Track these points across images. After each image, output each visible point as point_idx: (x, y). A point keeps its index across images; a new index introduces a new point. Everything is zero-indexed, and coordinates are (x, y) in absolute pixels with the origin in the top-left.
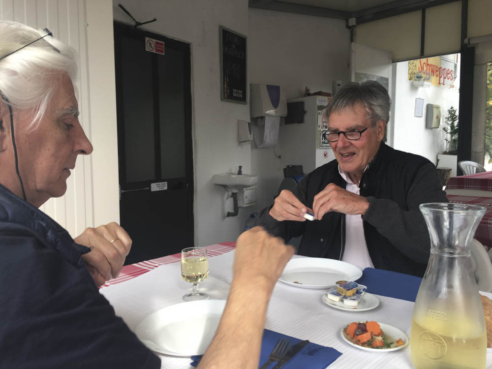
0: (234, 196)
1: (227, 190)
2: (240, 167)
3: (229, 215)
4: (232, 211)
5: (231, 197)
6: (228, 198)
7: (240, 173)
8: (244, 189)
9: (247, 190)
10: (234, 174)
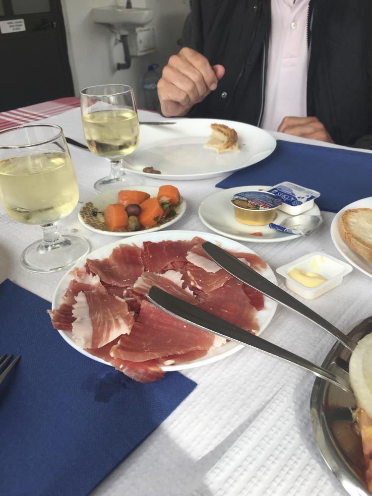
0: (124, 39)
1: (113, 32)
3: (120, 67)
4: (122, 61)
5: (120, 41)
6: (116, 44)
7: (129, 5)
8: (137, 29)
9: (141, 31)
10: (121, 8)
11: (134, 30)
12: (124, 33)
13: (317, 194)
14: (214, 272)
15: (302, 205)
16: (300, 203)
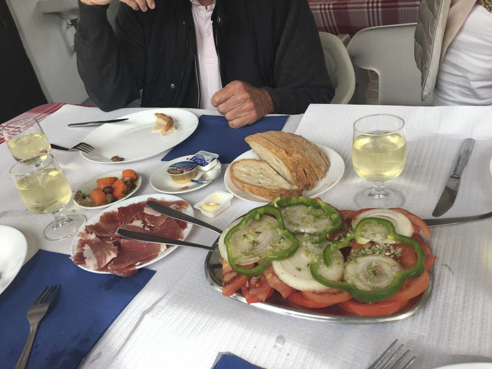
0: (75, 23)
1: (63, 18)
5: (72, 25)
6: (68, 28)
12: (74, 17)
13: (217, 155)
14: (159, 216)
16: (208, 164)
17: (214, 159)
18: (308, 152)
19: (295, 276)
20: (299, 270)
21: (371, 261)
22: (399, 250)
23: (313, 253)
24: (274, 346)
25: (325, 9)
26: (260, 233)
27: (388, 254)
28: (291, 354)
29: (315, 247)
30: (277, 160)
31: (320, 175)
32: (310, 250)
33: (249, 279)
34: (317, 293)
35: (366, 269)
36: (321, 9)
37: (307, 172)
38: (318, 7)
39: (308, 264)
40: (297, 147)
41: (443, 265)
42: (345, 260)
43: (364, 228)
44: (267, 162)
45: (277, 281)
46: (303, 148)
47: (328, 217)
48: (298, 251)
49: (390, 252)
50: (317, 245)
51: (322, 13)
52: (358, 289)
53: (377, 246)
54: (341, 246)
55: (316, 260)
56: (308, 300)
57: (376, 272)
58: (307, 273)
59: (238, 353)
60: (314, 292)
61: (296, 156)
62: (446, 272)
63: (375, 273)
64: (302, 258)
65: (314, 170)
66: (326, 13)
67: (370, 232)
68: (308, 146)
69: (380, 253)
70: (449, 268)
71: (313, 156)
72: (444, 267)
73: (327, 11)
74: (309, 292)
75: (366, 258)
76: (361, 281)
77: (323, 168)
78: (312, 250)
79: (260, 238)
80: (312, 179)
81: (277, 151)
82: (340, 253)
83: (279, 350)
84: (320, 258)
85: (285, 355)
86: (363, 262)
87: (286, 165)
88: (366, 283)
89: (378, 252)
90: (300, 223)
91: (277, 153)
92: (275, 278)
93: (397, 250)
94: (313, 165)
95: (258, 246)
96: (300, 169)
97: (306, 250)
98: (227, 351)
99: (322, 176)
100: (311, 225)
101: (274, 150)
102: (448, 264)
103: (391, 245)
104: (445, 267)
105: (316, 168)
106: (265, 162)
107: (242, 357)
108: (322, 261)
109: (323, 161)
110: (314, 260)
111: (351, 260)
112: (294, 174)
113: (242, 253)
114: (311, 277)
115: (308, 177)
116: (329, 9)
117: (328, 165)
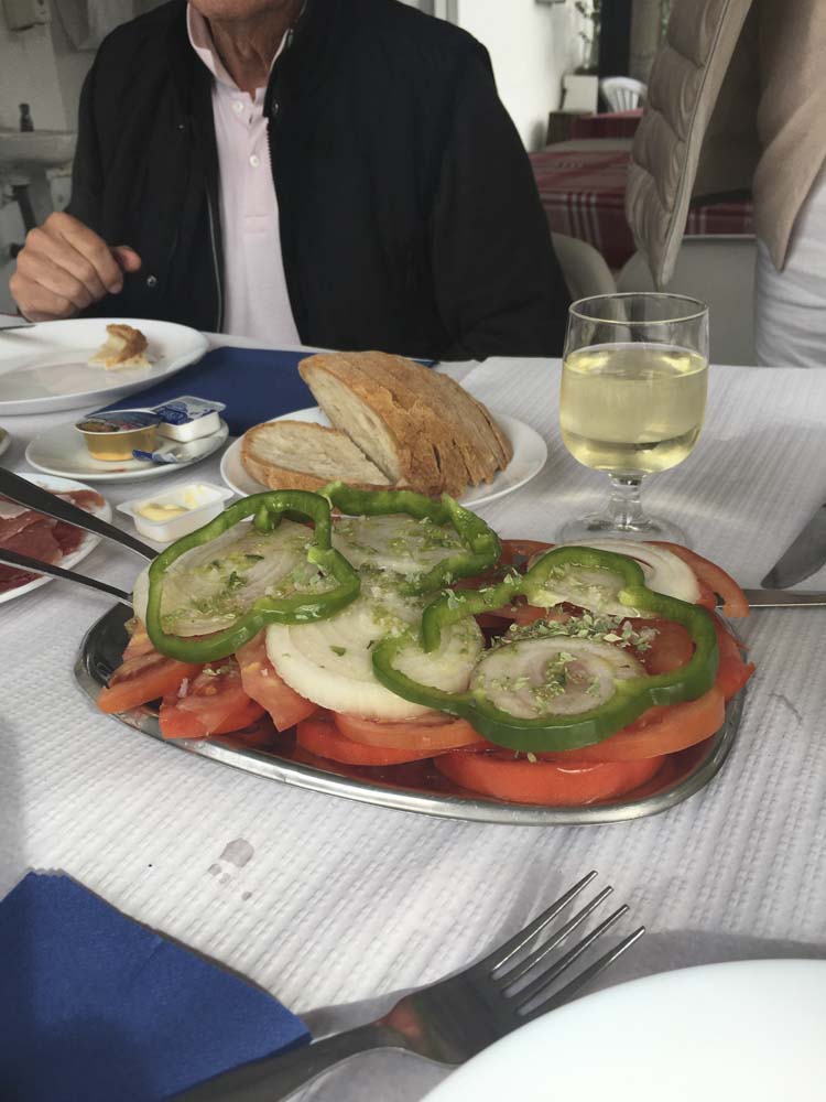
0: (20, 194)
2: (25, 108)
5: (12, 198)
7: (26, 125)
8: (50, 174)
9: (59, 177)
10: (10, 130)
11: (44, 175)
12: (22, 181)
13: (221, 406)
14: (14, 517)
15: (191, 423)
16: (191, 420)
17: (212, 411)
18: (454, 411)
19: (323, 667)
20: (340, 652)
21: (558, 651)
22: (648, 635)
23: (393, 616)
24: (212, 867)
25: (579, 204)
26: (260, 558)
27: (612, 637)
28: (257, 895)
29: (407, 603)
30: (370, 421)
31: (478, 472)
32: (390, 610)
33: (194, 674)
34: (381, 721)
35: (538, 667)
36: (569, 203)
37: (442, 453)
38: (564, 197)
39: (372, 642)
40: (427, 393)
41: (772, 695)
42: (488, 646)
43: (558, 570)
44: (348, 435)
45: (272, 682)
46: (444, 400)
47: (467, 544)
48: (353, 606)
49: (619, 635)
50: (413, 599)
51: (570, 213)
52: (498, 711)
53: (586, 617)
54: (478, 606)
55: (396, 633)
56: (348, 740)
57: (566, 677)
58: (360, 664)
59: (87, 878)
60: (372, 720)
61: (419, 412)
62: (779, 713)
63: (562, 680)
64: (360, 626)
65: (463, 457)
66: (580, 213)
67: (572, 582)
68: (459, 398)
69: (590, 633)
70: (790, 705)
71: (469, 423)
72: (774, 702)
73: (584, 209)
74: (357, 717)
75: (545, 643)
76: (515, 695)
77: (492, 459)
78: (395, 609)
79: (255, 571)
80: (452, 473)
81: (371, 392)
82: (474, 628)
83: (225, 880)
84: (411, 628)
85: (238, 896)
86: (532, 653)
87: (389, 429)
88: (531, 701)
89: (584, 632)
90: (384, 550)
91: (371, 398)
92: (265, 672)
93: (642, 633)
94: (463, 444)
95: (244, 590)
96: (425, 443)
97: (378, 608)
98: (56, 869)
99: (484, 476)
100: (412, 556)
101: (363, 390)
102: (789, 697)
103: (626, 619)
104: (779, 701)
105: (470, 453)
106: (345, 432)
107: (98, 891)
108: (415, 637)
109: (492, 442)
110: (390, 632)
111: (503, 646)
112: (407, 453)
113: (193, 603)
114: (371, 673)
115: (442, 466)
116: (588, 205)
117: (506, 456)
